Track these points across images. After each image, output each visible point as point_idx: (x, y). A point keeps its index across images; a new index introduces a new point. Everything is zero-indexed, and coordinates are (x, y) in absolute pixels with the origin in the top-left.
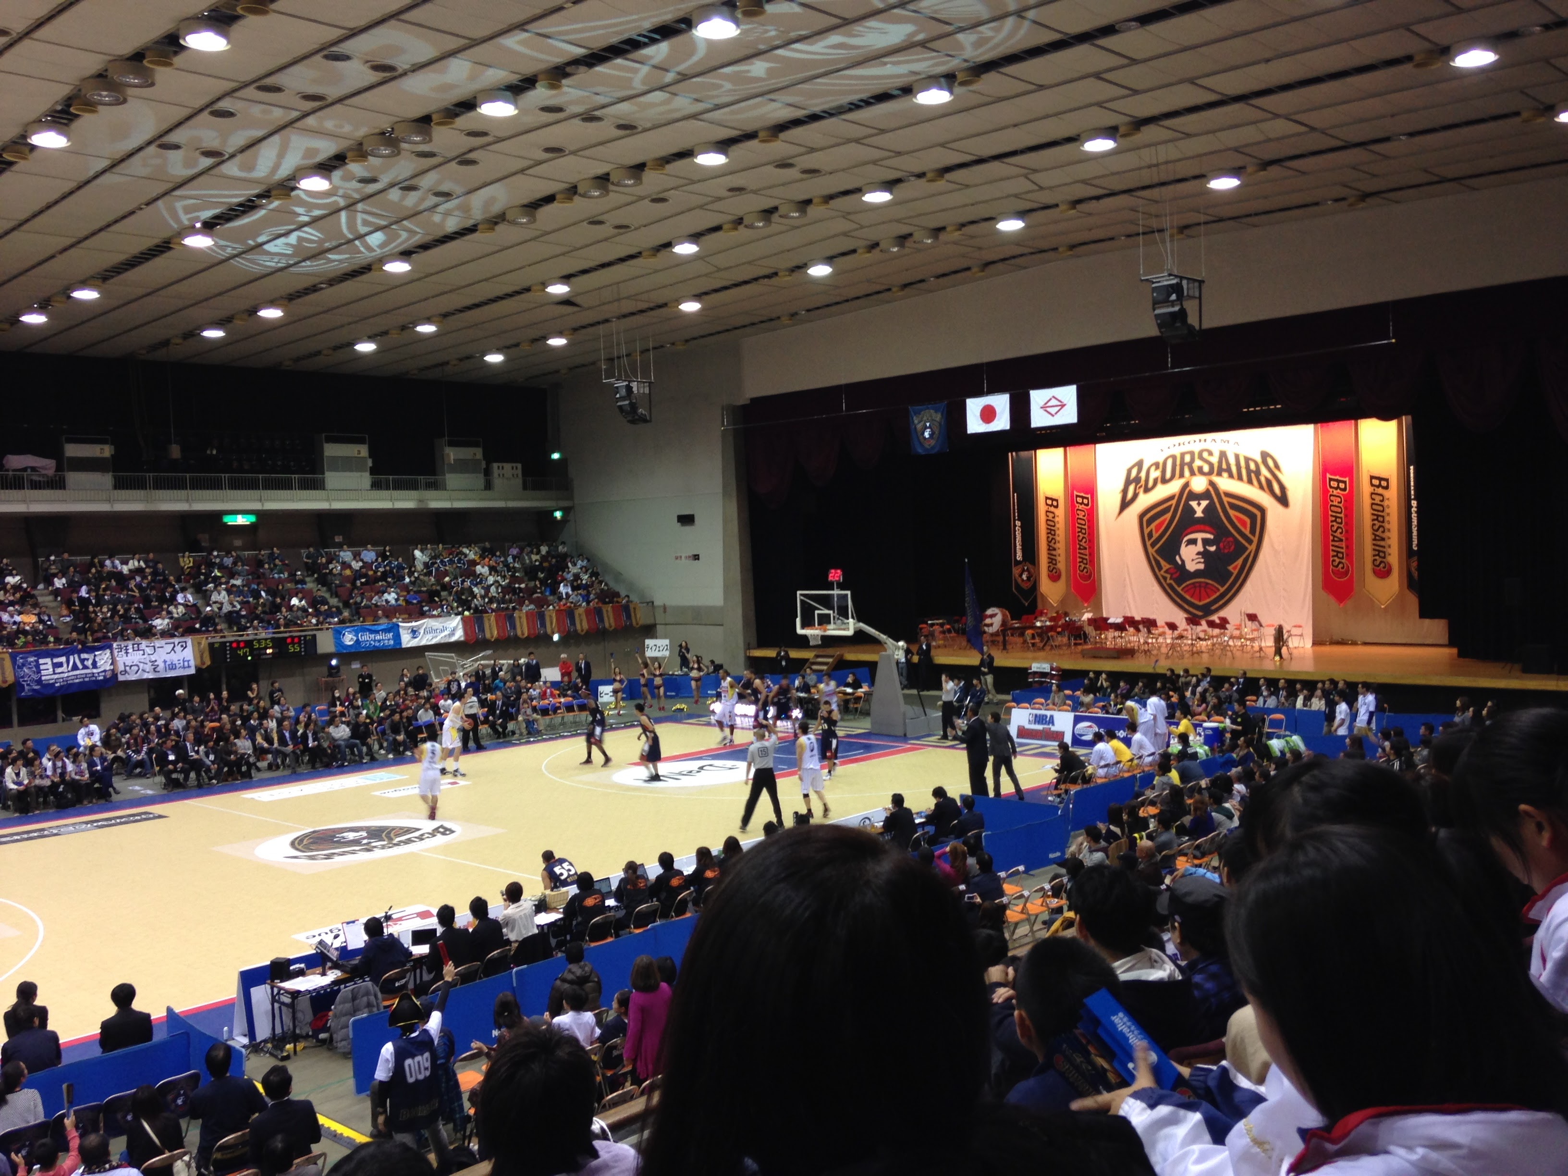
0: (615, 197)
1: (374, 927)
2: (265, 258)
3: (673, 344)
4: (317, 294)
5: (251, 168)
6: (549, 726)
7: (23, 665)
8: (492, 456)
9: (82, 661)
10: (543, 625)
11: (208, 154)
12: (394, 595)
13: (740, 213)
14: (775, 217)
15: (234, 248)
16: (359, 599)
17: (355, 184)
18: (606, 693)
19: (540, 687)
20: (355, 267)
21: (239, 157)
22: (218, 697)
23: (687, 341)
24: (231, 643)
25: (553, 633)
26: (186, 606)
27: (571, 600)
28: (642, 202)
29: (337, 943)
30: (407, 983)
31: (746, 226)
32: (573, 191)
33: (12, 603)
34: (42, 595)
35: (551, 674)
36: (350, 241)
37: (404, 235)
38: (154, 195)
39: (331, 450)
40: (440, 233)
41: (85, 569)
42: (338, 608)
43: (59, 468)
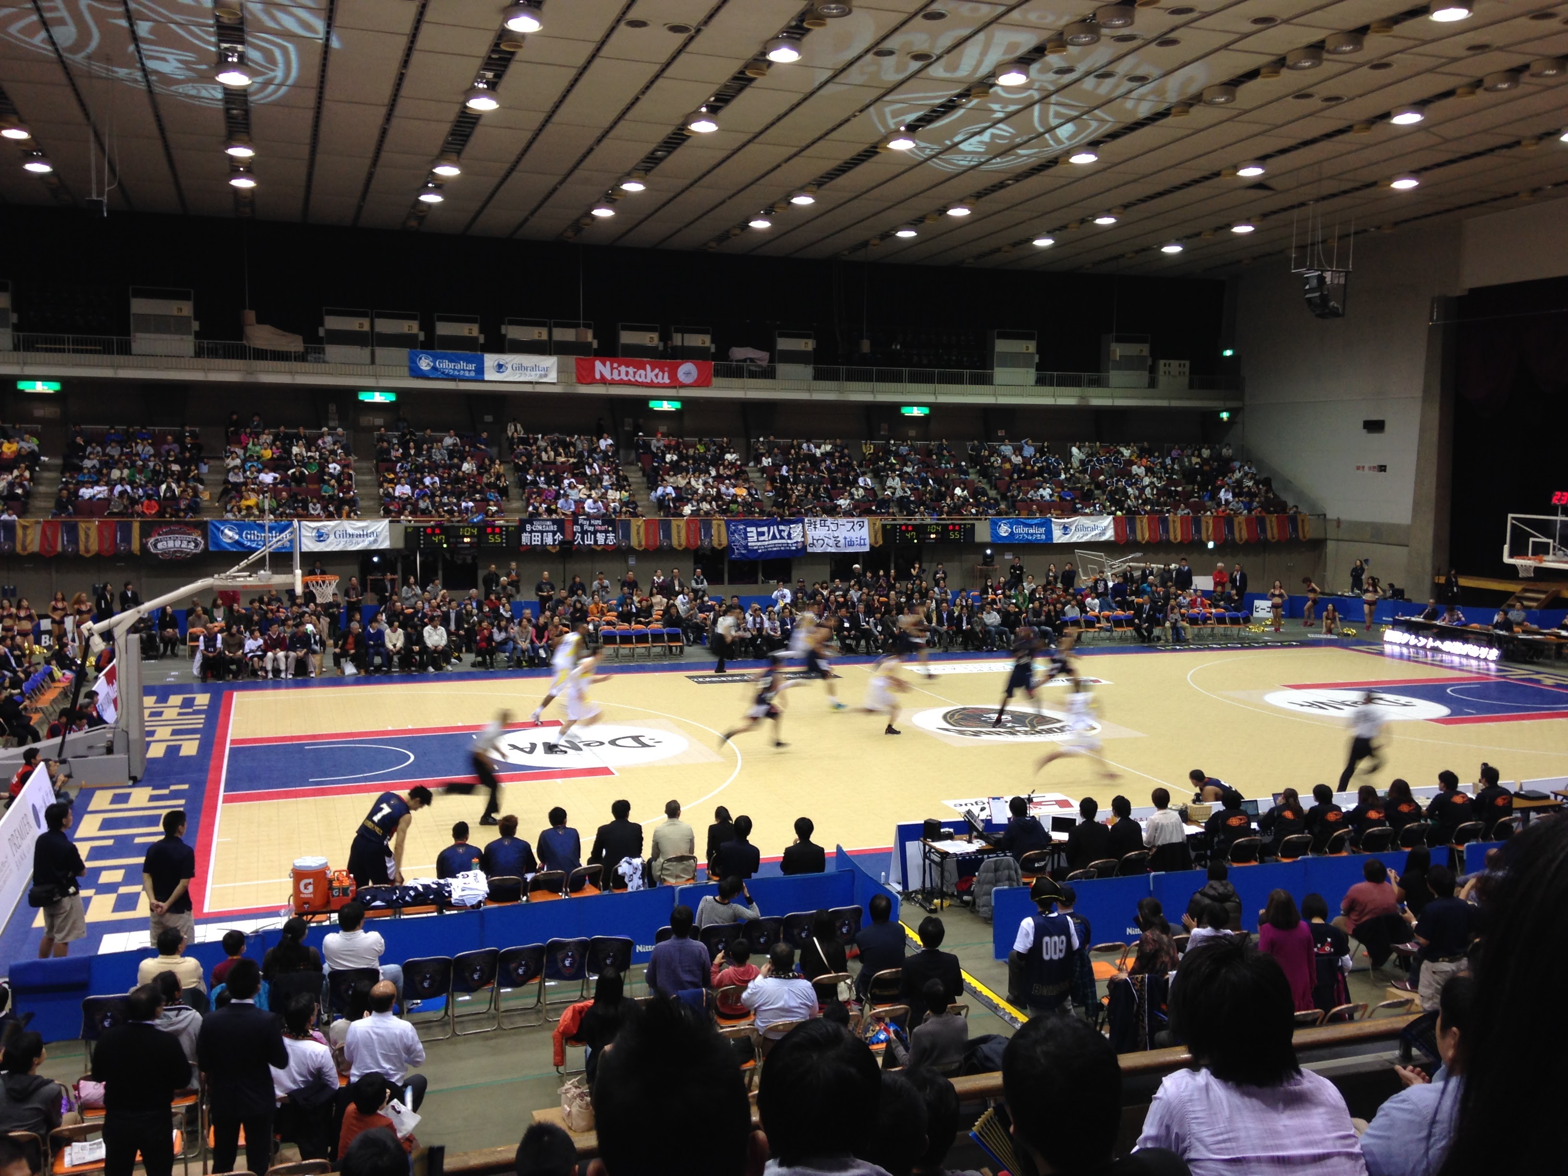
0: (1328, 67)
1: (1019, 806)
2: (960, 157)
3: (1379, 228)
4: (1003, 191)
5: (955, 68)
6: (1197, 635)
7: (735, 531)
8: (1157, 354)
9: (780, 532)
10: (1198, 531)
11: (917, 57)
12: (1049, 491)
13: (1479, 74)
14: (1525, 77)
15: (932, 149)
16: (1015, 493)
17: (1052, 76)
18: (1263, 608)
19: (1190, 595)
20: (1043, 161)
21: (946, 57)
22: (887, 574)
23: (1396, 224)
24: (901, 525)
25: (1209, 540)
26: (865, 489)
27: (1231, 506)
28: (1358, 71)
29: (983, 816)
30: (1046, 865)
31: (1486, 89)
32: (1280, 63)
33: (729, 477)
34: (752, 472)
35: (1203, 583)
36: (1040, 135)
37: (1094, 124)
38: (867, 101)
39: (1002, 346)
40: (1131, 120)
41: (785, 451)
42: (996, 500)
43: (772, 360)
